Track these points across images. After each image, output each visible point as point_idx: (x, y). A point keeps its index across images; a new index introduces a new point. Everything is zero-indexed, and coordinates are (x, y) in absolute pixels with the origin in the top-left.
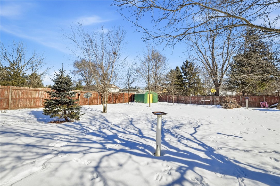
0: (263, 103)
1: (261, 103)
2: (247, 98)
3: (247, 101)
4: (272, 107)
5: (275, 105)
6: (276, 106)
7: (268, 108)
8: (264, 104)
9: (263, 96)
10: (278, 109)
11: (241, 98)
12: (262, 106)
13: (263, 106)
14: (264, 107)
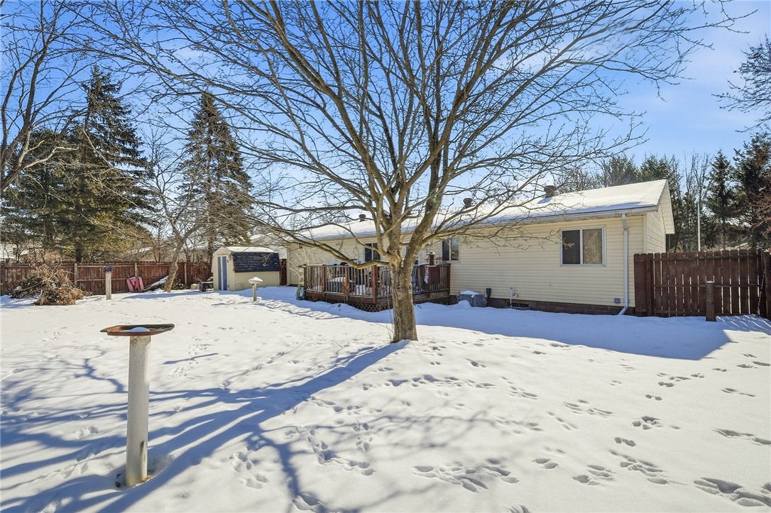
0: (133, 279)
1: (128, 281)
2: (110, 270)
3: (109, 276)
4: (153, 289)
5: (157, 283)
6: (160, 286)
7: (143, 292)
8: (135, 282)
9: (134, 264)
10: (166, 293)
11: (76, 269)
12: (131, 287)
13: (134, 287)
14: (136, 290)
